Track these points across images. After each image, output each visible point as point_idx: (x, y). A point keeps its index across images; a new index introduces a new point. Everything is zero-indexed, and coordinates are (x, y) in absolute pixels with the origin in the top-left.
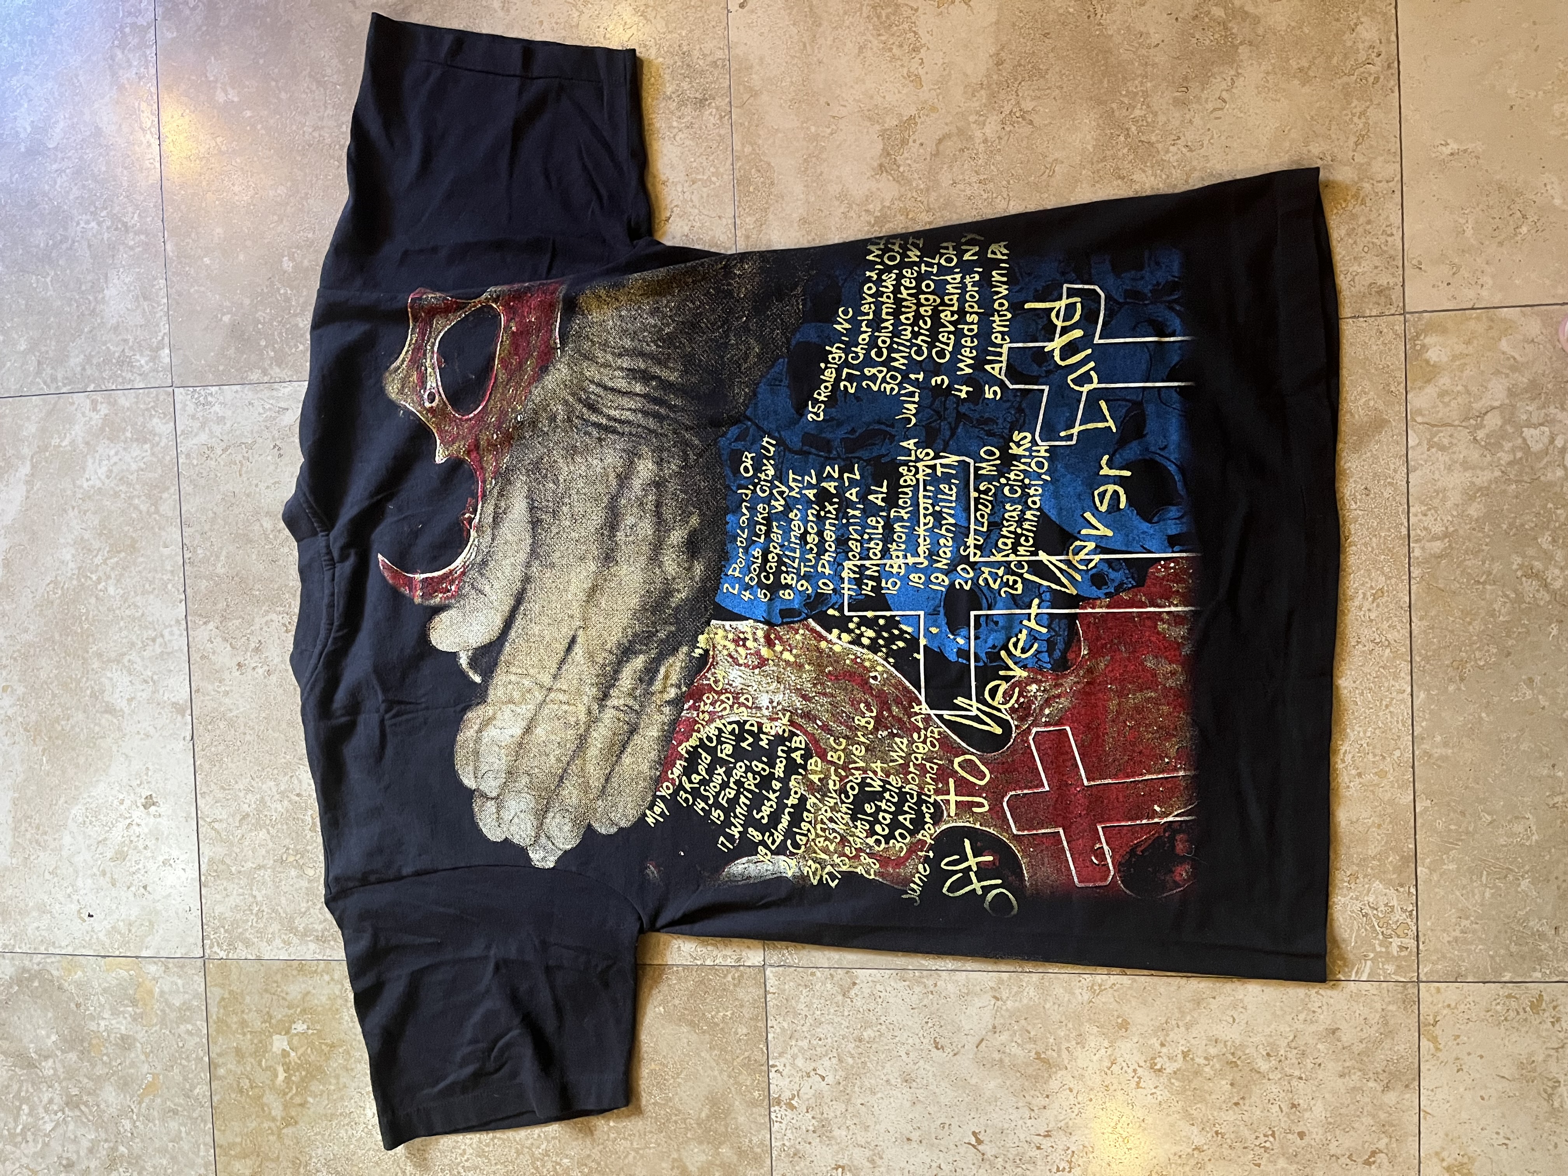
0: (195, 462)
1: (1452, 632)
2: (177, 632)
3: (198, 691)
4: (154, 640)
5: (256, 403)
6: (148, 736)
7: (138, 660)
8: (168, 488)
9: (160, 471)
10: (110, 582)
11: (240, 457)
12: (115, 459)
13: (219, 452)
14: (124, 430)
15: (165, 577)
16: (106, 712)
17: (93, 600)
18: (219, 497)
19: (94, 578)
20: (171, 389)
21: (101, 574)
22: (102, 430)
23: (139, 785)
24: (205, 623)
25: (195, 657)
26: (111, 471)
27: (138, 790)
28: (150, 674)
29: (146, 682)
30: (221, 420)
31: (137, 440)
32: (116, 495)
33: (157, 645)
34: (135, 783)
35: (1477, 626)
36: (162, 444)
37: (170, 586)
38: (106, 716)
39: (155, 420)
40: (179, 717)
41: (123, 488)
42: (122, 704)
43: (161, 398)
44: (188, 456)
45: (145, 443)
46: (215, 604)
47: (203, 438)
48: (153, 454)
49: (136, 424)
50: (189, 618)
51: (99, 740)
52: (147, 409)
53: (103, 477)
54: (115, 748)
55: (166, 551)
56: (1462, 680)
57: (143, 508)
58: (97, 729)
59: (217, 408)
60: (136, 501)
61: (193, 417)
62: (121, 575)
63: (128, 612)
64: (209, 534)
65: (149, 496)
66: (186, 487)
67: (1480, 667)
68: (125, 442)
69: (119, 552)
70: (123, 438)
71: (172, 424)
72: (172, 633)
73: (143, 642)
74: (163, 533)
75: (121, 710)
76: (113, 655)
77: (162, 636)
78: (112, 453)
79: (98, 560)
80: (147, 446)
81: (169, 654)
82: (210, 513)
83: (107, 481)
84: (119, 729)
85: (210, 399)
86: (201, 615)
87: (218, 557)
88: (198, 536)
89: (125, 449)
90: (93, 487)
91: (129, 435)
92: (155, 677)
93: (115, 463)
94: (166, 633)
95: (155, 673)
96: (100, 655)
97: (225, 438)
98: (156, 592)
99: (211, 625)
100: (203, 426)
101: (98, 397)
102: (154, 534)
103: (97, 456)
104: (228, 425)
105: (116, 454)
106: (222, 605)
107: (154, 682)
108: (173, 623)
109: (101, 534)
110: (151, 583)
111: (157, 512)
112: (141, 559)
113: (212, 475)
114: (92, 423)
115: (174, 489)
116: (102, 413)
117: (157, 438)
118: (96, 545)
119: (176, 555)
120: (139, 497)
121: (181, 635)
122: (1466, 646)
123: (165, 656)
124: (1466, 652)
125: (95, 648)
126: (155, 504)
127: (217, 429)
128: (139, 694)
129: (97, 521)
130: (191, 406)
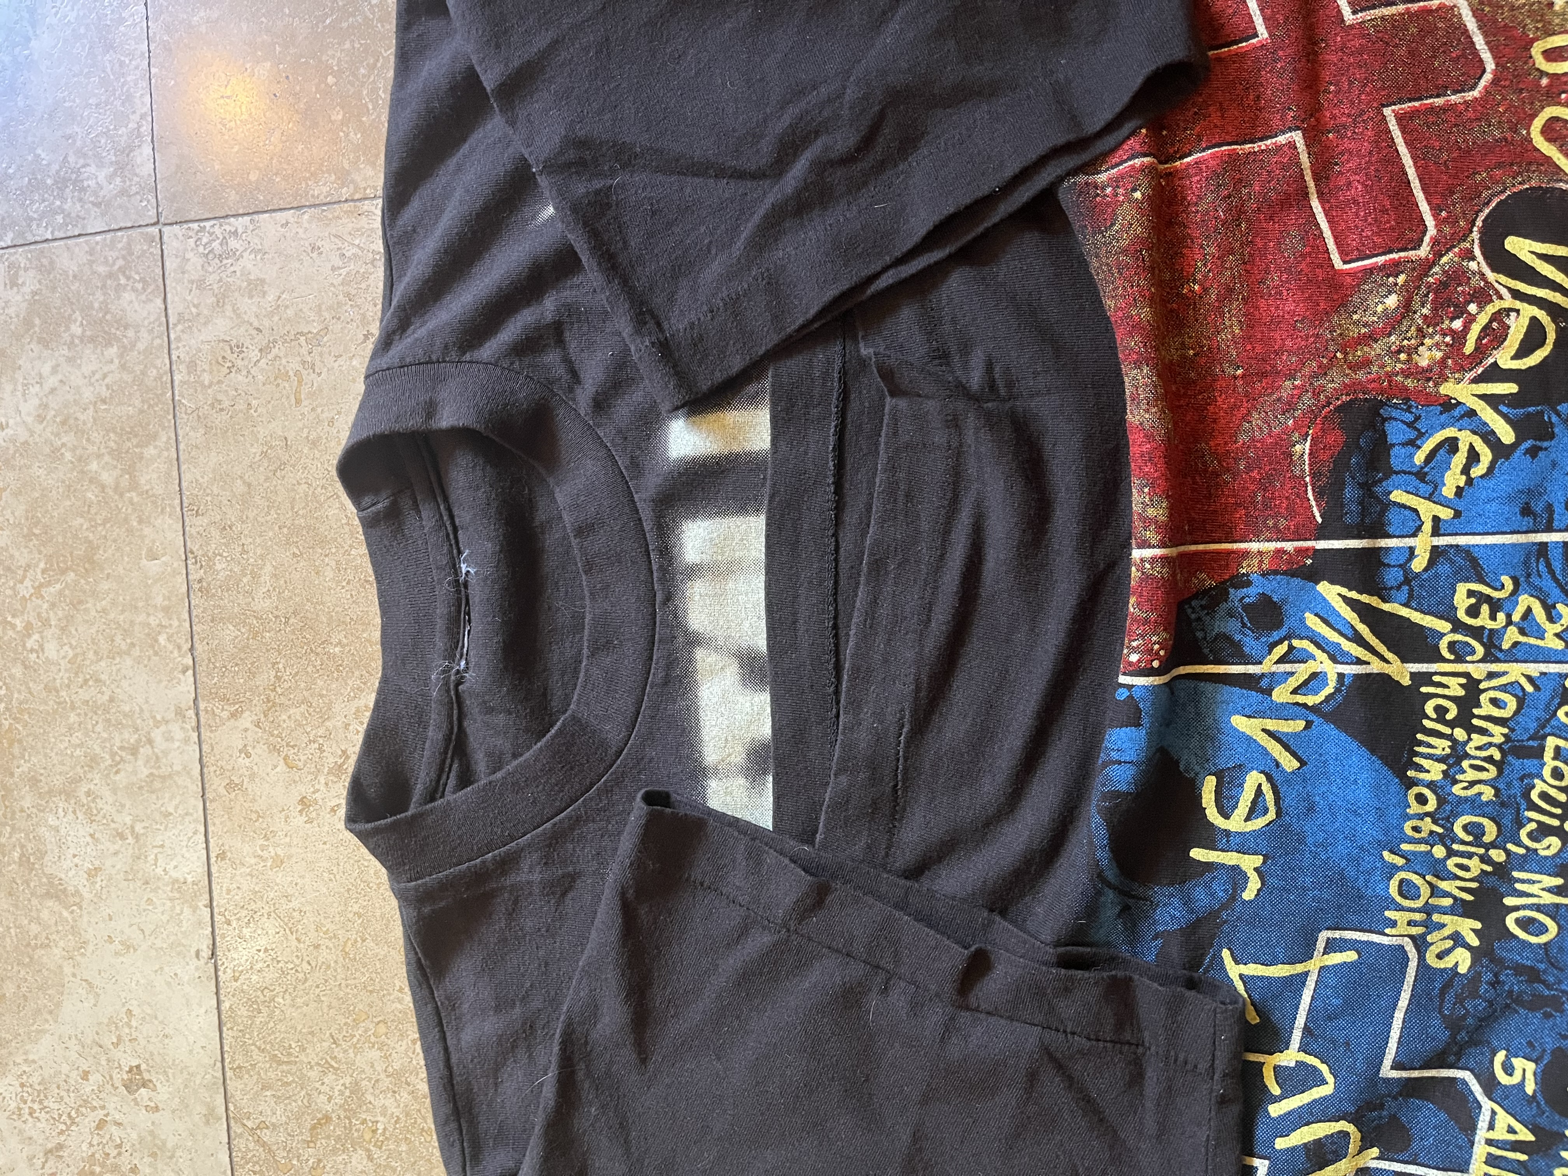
0: (206, 378)
2: (179, 735)
3: (222, 856)
4: (134, 751)
5: (326, 246)
6: (128, 947)
7: (106, 793)
8: (155, 437)
9: (137, 403)
10: (48, 633)
11: (294, 365)
12: (52, 381)
13: (254, 354)
14: (69, 319)
15: (153, 621)
16: (48, 895)
17: (17, 671)
18: (256, 450)
19: (19, 623)
20: (155, 230)
21: (32, 618)
22: (28, 323)
23: (116, 1045)
24: (234, 715)
25: (216, 785)
26: (46, 406)
27: (116, 1054)
28: (128, 820)
29: (122, 836)
30: (256, 287)
31: (92, 340)
32: (55, 454)
33: (140, 762)
34: (108, 1040)
36: (141, 346)
37: (162, 639)
38: (50, 903)
39: (127, 296)
40: (187, 911)
41: (68, 439)
42: (76, 880)
43: (137, 249)
44: (192, 366)
45: (109, 344)
46: (252, 674)
47: (221, 326)
48: (123, 367)
49: (91, 307)
50: (202, 705)
51: (40, 952)
52: (110, 275)
53: (29, 420)
54: (68, 970)
55: (154, 567)
57: (107, 477)
58: (35, 928)
59: (247, 261)
60: (94, 466)
61: (200, 284)
62: (69, 619)
63: (84, 694)
64: (238, 527)
65: (117, 454)
66: (190, 434)
68: (71, 345)
69: (64, 572)
70: (66, 336)
71: (159, 302)
72: (169, 738)
73: (113, 755)
74: (147, 531)
75: (77, 892)
76: (58, 782)
77: (150, 742)
78: (46, 369)
79: (25, 589)
80: (113, 351)
81: (163, 778)
82: (240, 487)
83: (38, 428)
84: (74, 930)
85: (233, 243)
86: (224, 699)
87: (255, 576)
88: (215, 533)
89: (70, 360)
90: (13, 441)
91: (76, 329)
92: (139, 828)
93: (53, 390)
94: (157, 735)
95: (137, 819)
96: (34, 781)
97: (267, 323)
98: (136, 652)
99: (246, 720)
100: (220, 303)
101: (20, 256)
102: (130, 531)
103: (19, 376)
104: (271, 298)
105: (55, 370)
106: (266, 677)
107: (137, 838)
108: (171, 715)
109: (28, 537)
110: (126, 633)
111: (134, 486)
112: (105, 586)
113: (241, 406)
114: (11, 311)
115: (165, 437)
116: (27, 289)
117: (131, 333)
118: (22, 557)
119: (175, 573)
120: (99, 456)
121: (186, 741)
123: (157, 785)
125: (25, 768)
126: (131, 470)
127: (248, 306)
128: (108, 863)
129: (20, 511)
130: (195, 261)
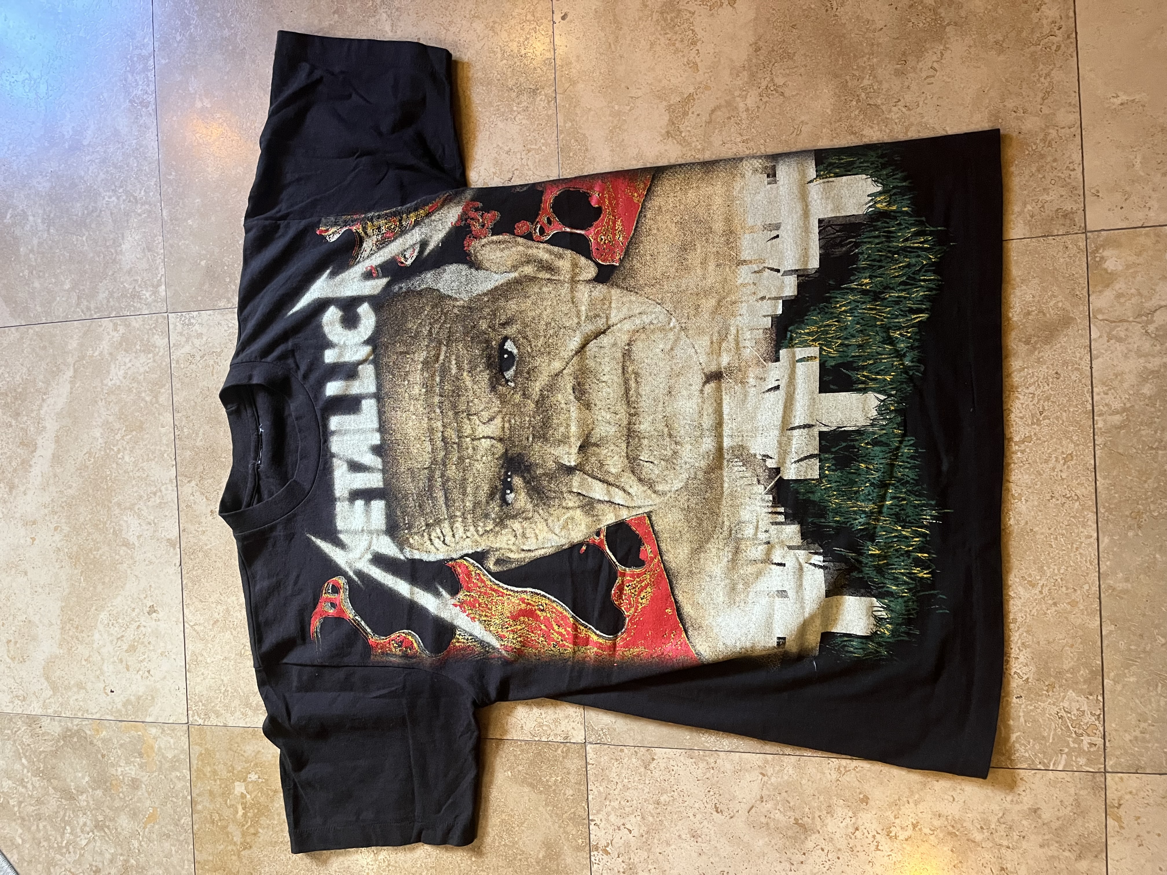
0: (182, 366)
1: (1131, 488)
2: (170, 488)
3: (184, 530)
4: (155, 494)
5: (223, 323)
6: (151, 563)
7: (145, 508)
8: (165, 385)
9: (159, 373)
10: (126, 452)
11: (212, 362)
12: (129, 365)
13: (199, 359)
14: (136, 344)
15: (162, 449)
16: (123, 545)
17: (114, 466)
18: (198, 391)
19: (115, 449)
20: (166, 314)
21: (120, 447)
22: (121, 344)
23: (145, 598)
24: (189, 482)
25: (182, 506)
26: (127, 373)
27: (145, 601)
28: (152, 518)
29: (150, 524)
30: (200, 335)
31: (144, 351)
32: (130, 390)
33: (157, 498)
34: (142, 596)
35: (1151, 484)
36: (160, 354)
37: (165, 455)
38: (124, 548)
39: (156, 337)
40: (172, 549)
41: (135, 385)
42: (133, 539)
43: (160, 321)
44: (178, 362)
45: (149, 353)
46: (196, 468)
47: (187, 349)
48: (154, 361)
49: (143, 340)
50: (178, 478)
51: (118, 566)
52: (150, 329)
53: (121, 378)
54: (129, 572)
55: (163, 430)
56: (1140, 527)
57: (148, 399)
58: (117, 557)
59: (197, 327)
60: (143, 395)
61: (181, 334)
62: (133, 447)
63: (138, 474)
64: (192, 417)
65: (152, 391)
66: (177, 385)
67: (1153, 517)
68: (136, 353)
69: (132, 431)
70: (134, 350)
71: (167, 339)
72: (167, 489)
73: (148, 495)
74: (161, 417)
75: (134, 544)
76: (128, 504)
77: (161, 491)
78: (127, 360)
79: (118, 437)
80: (151, 355)
81: (165, 503)
82: (192, 403)
83: (124, 381)
84: (132, 558)
85: (192, 321)
86: (186, 476)
87: (197, 434)
88: (184, 419)
89: (136, 358)
90: (115, 385)
91: (138, 347)
92: (156, 521)
93: (129, 368)
94: (163, 488)
95: (155, 518)
96: (119, 505)
97: (203, 348)
98: (156, 459)
99: (193, 483)
100: (187, 341)
101: (118, 321)
102: (155, 418)
103: (117, 362)
104: (204, 339)
105: (130, 361)
106: (200, 469)
107: (155, 524)
108: (168, 481)
109: (120, 418)
110: (153, 453)
111: (157, 402)
112: (146, 436)
113: (194, 375)
114: (115, 339)
115: (168, 385)
116: (121, 332)
117: (157, 350)
118: (117, 426)
119: (170, 432)
120: (145, 391)
121: (173, 490)
122: (1142, 499)
123: (163, 505)
124: (1142, 505)
125: (116, 500)
126: (156, 397)
127: (197, 342)
128: (145, 533)
129: (117, 409)
130: (179, 326)
